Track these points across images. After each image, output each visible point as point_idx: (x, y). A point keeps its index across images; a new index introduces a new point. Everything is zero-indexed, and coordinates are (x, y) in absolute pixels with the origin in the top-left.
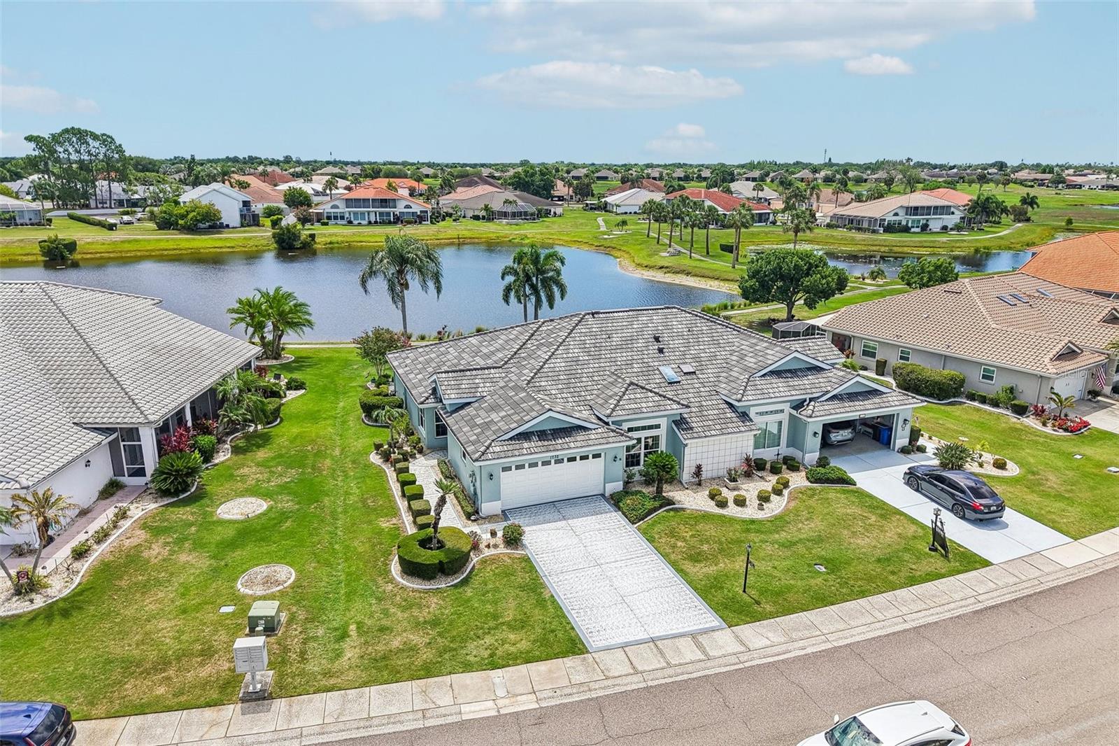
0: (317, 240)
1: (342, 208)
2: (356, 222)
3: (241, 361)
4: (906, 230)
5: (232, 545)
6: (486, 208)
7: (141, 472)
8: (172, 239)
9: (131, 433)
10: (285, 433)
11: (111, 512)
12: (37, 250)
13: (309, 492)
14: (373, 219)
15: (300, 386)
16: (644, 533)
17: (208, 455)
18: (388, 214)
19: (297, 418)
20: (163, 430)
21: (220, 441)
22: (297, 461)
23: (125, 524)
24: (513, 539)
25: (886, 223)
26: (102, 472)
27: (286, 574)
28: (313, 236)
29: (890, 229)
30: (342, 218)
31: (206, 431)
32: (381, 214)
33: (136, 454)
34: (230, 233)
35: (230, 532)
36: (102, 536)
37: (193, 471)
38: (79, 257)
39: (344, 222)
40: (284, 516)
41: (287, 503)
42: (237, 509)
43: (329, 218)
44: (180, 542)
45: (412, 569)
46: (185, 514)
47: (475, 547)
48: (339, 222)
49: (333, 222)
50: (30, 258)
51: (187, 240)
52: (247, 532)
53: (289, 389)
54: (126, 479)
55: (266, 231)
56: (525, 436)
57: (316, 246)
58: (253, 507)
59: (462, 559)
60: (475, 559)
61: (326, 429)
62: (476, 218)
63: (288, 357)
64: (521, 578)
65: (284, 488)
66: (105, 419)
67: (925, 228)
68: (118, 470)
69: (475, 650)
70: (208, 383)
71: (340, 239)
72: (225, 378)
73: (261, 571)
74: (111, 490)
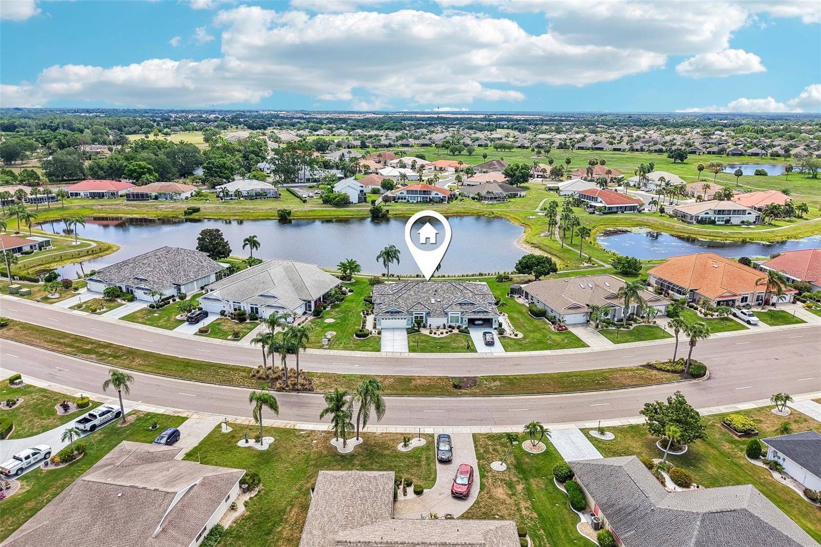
0: (390, 213)
1: (405, 194)
2: (411, 201)
3: (335, 285)
4: (713, 222)
5: (326, 327)
6: (478, 194)
7: (311, 311)
8: (329, 210)
9: (310, 302)
10: (345, 304)
11: (305, 318)
12: (276, 214)
13: (344, 319)
14: (419, 200)
15: (352, 291)
16: (408, 337)
17: (325, 308)
18: (427, 198)
19: (348, 301)
20: (316, 302)
21: (328, 305)
22: (344, 312)
23: (307, 321)
24: (379, 333)
25: (700, 218)
26: (303, 310)
27: (335, 333)
28: (388, 211)
29: (701, 222)
30: (405, 199)
31: (325, 303)
32: (423, 198)
33: (310, 306)
34: (352, 207)
35: (326, 325)
36: (303, 322)
37: (321, 312)
38: (292, 218)
39: (406, 201)
40: (337, 323)
41: (339, 321)
42: (329, 321)
43: (399, 199)
44: (317, 325)
45: (357, 335)
46: (319, 320)
47: (371, 333)
48: (404, 201)
49: (400, 200)
50: (274, 218)
51: (334, 211)
52: (330, 326)
53: (349, 292)
54: (307, 312)
55: (368, 206)
56: (388, 312)
57: (389, 216)
58: (332, 321)
59: (368, 335)
60: (370, 335)
61: (354, 305)
62: (473, 199)
63: (353, 281)
64: (377, 340)
65: (339, 318)
66: (305, 298)
67: (728, 221)
68: (306, 310)
69: (362, 349)
70: (327, 291)
71: (400, 212)
72: (331, 289)
73: (330, 332)
74: (305, 313)
